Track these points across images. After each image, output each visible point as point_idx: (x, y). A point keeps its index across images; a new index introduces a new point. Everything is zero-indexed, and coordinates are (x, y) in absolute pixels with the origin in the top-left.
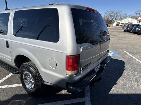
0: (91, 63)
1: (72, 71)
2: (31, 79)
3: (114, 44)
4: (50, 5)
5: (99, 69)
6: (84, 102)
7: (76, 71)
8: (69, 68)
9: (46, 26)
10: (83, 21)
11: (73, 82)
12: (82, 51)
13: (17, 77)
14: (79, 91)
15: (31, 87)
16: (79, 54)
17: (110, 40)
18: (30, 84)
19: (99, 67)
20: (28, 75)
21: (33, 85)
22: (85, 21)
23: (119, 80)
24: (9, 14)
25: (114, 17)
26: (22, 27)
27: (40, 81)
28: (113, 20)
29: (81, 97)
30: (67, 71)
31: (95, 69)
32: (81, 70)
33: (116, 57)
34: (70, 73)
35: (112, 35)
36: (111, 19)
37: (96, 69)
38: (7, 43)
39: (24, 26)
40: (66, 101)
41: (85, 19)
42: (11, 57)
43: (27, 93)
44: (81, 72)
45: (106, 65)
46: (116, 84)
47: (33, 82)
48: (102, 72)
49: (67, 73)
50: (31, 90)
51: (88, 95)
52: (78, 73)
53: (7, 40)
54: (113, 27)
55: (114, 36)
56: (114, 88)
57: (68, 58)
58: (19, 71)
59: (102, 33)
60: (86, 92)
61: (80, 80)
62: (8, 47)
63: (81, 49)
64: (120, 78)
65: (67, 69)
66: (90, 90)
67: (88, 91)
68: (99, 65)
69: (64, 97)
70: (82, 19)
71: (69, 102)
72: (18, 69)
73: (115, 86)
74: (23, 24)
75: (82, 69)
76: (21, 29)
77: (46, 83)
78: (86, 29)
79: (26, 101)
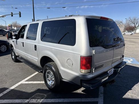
0: (103, 65)
1: (85, 69)
2: (52, 76)
3: (134, 51)
4: (70, 16)
5: (112, 73)
6: (97, 102)
7: (89, 70)
8: (83, 67)
9: (66, 34)
10: (102, 28)
11: (86, 80)
12: (94, 53)
13: (41, 76)
14: (91, 88)
15: (51, 84)
16: (92, 56)
17: (124, 45)
18: (51, 81)
19: (113, 71)
20: (50, 74)
21: (53, 83)
22: (104, 28)
23: (135, 86)
24: (38, 24)
25: (137, 24)
26: (46, 34)
27: (59, 78)
28: (135, 26)
29: (94, 98)
30: (81, 70)
31: (108, 72)
32: (93, 70)
33: (135, 64)
34: (83, 71)
35: (134, 42)
36: (133, 26)
37: (110, 72)
38: (35, 46)
39: (47, 33)
40: (80, 99)
41: (104, 27)
42: (37, 58)
43: (48, 89)
44: (93, 71)
45: (120, 69)
46: (131, 89)
47: (53, 79)
48: (115, 76)
49: (81, 71)
50: (51, 87)
51: (101, 97)
52: (91, 72)
53: (36, 44)
54: (136, 34)
55: (135, 43)
56: (128, 93)
57: (82, 58)
58: (42, 70)
59: (115, 39)
60: (99, 94)
61: (93, 78)
62: (36, 50)
63: (94, 51)
64: (136, 85)
65: (81, 68)
66: (104, 92)
67: (101, 93)
68: (113, 69)
69: (79, 95)
70: (101, 27)
71: (83, 100)
72: (42, 68)
73: (130, 91)
74: (46, 32)
75: (95, 69)
76: (45, 36)
77: (64, 80)
78: (105, 36)
79: (47, 95)
